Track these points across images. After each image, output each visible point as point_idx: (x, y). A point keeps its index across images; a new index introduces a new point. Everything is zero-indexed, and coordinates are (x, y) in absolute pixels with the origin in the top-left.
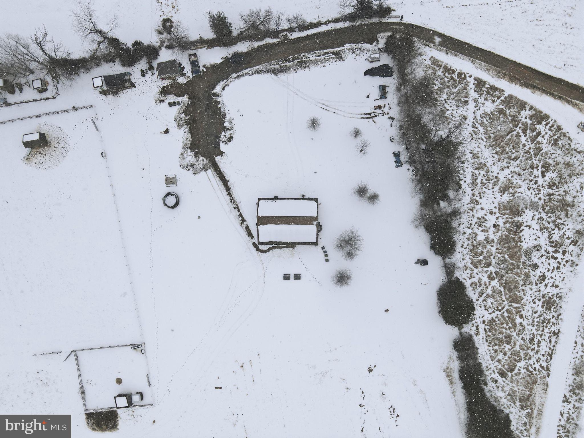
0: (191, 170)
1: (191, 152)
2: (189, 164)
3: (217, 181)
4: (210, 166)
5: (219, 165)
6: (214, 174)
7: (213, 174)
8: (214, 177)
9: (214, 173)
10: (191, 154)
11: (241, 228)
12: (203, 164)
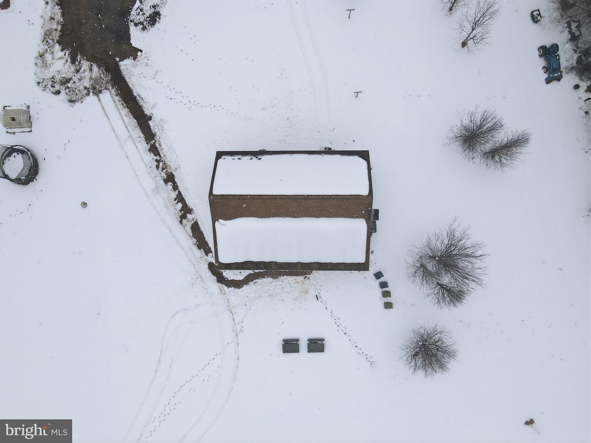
0: (63, 92)
1: (62, 50)
2: (58, 78)
3: (126, 119)
4: (107, 83)
5: (127, 80)
6: (118, 102)
7: (114, 101)
8: (118, 109)
9: (117, 98)
10: (62, 54)
11: (182, 229)
12: (91, 78)
